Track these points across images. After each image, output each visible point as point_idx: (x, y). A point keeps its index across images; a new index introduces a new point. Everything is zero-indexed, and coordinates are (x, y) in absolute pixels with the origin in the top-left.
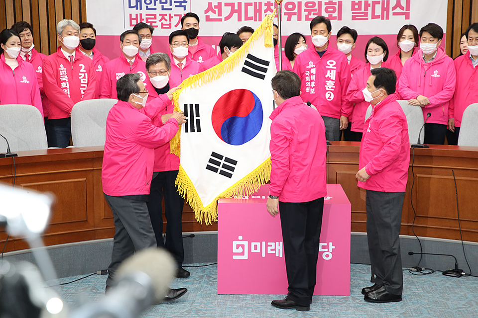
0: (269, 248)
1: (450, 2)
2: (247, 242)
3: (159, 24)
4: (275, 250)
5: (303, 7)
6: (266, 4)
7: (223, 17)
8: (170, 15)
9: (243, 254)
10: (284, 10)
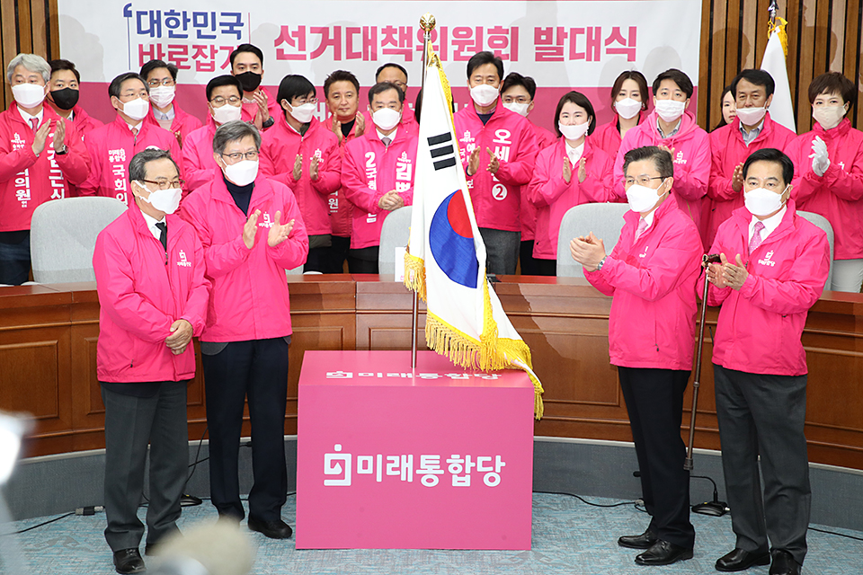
0: (389, 466)
1: (704, 33)
2: (350, 455)
3: (192, 62)
4: (399, 469)
5: (450, 37)
6: (384, 31)
7: (308, 53)
8: (212, 47)
9: (342, 476)
10: (416, 42)
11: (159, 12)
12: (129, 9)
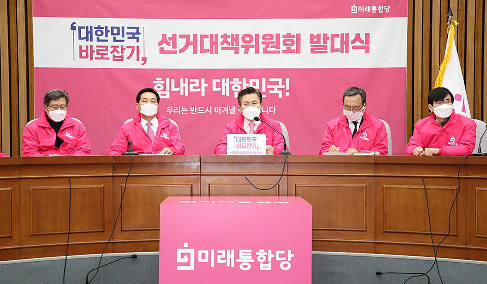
0: (219, 257)
1: (409, 37)
2: (193, 250)
3: (110, 56)
4: (225, 259)
5: (261, 40)
6: (222, 37)
7: (178, 50)
8: (122, 46)
9: (188, 264)
10: (241, 43)
11: (91, 27)
12: (74, 25)
